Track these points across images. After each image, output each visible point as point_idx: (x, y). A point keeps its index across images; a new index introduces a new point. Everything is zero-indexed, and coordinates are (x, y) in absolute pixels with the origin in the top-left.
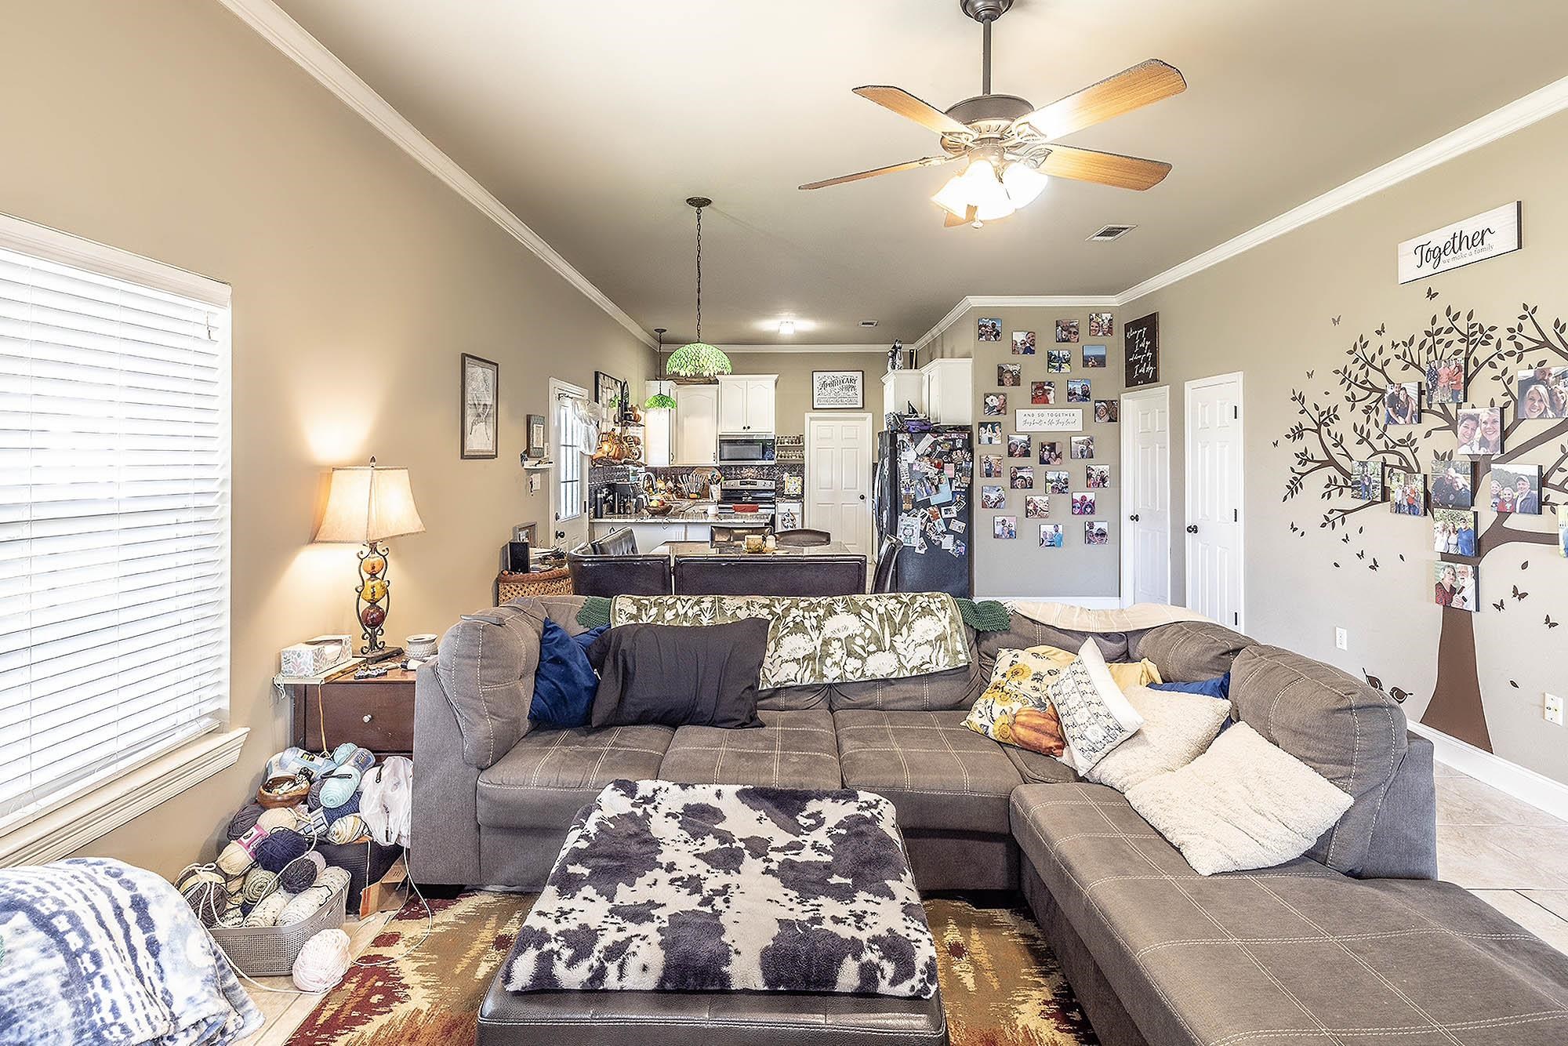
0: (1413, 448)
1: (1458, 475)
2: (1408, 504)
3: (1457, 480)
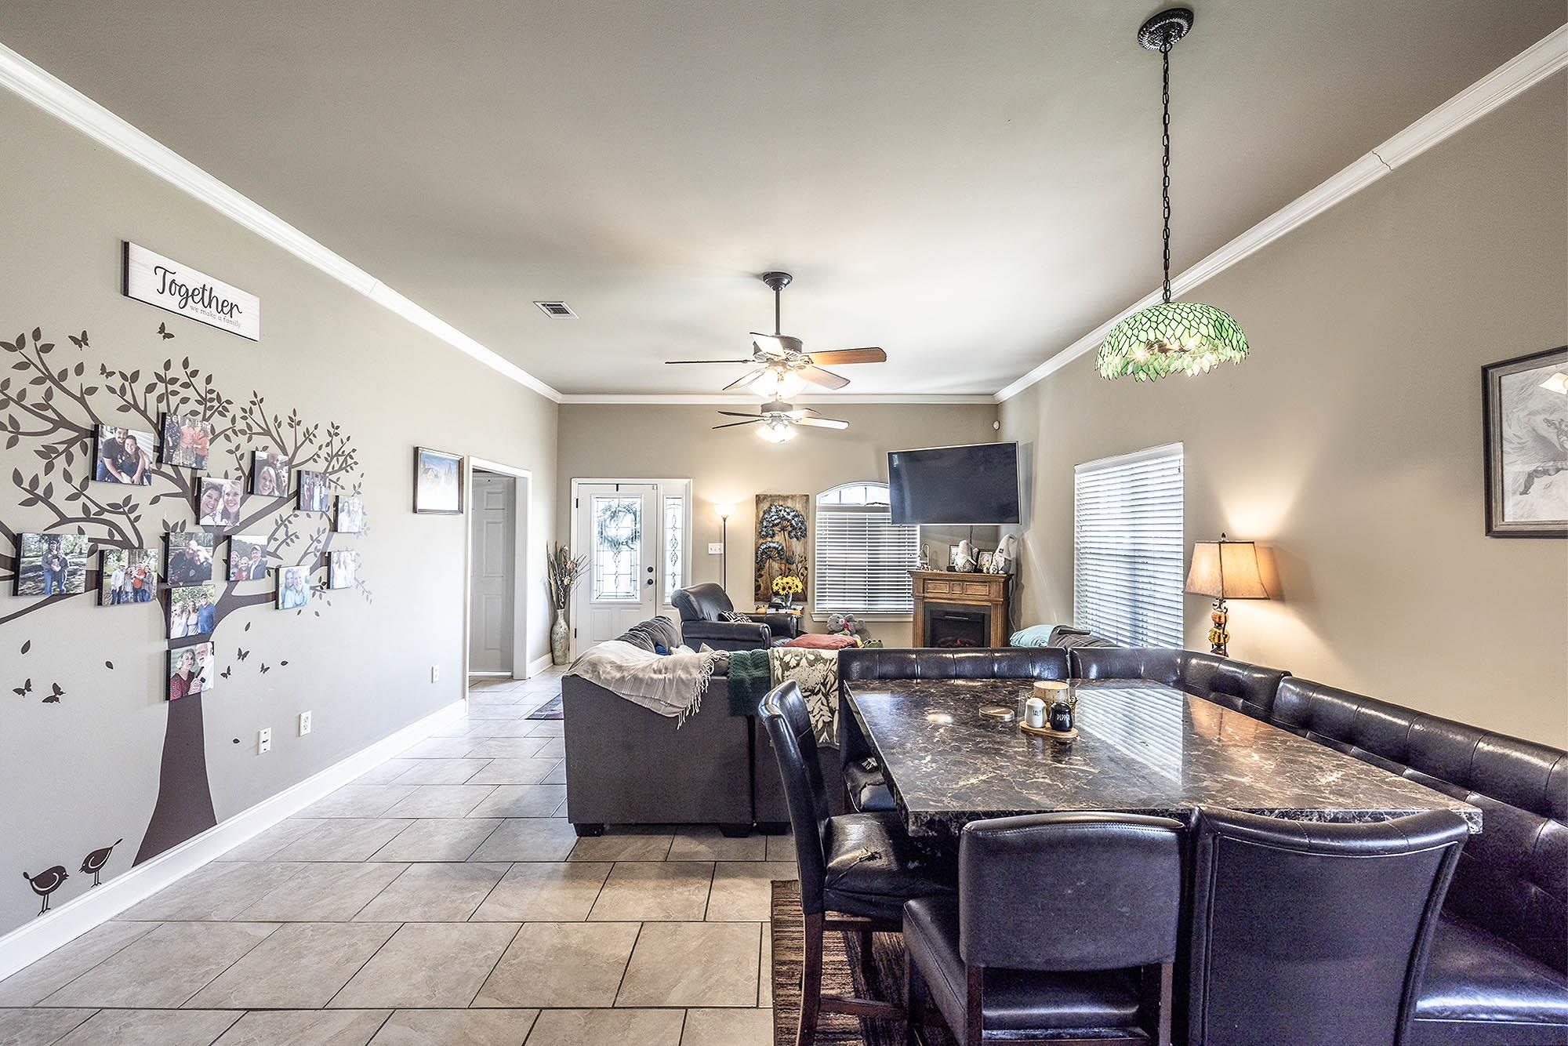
0: (132, 516)
1: (200, 547)
2: (134, 589)
3: (198, 553)
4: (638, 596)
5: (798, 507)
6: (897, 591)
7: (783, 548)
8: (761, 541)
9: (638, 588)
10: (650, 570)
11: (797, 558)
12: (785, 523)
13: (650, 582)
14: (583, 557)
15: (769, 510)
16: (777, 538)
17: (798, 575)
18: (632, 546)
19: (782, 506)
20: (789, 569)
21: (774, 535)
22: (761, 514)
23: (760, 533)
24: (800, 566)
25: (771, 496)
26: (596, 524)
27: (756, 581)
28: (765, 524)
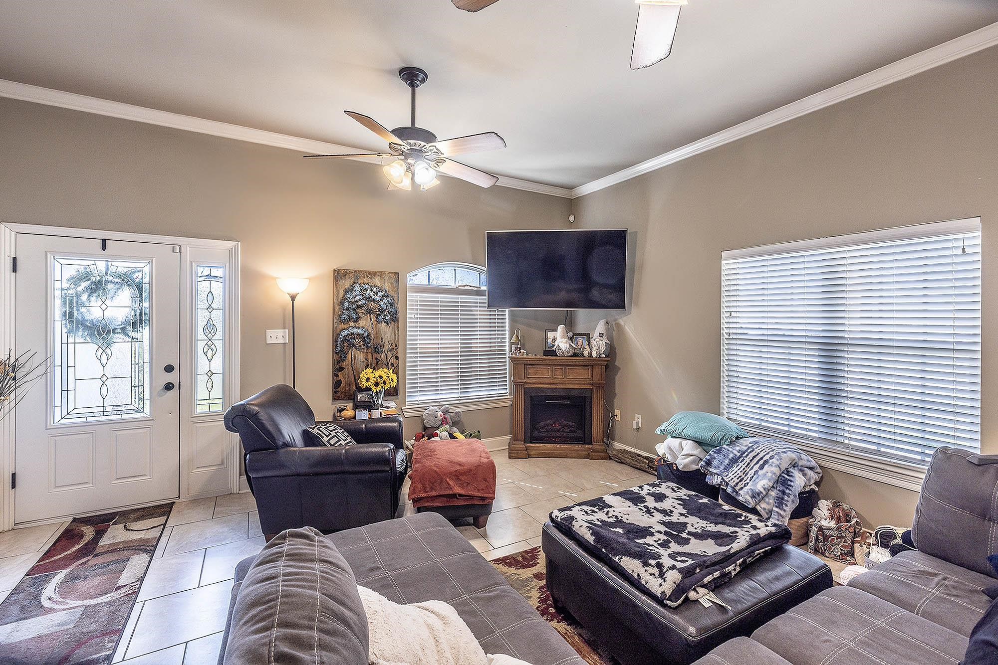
4: (147, 409)
5: (387, 286)
6: (491, 378)
7: (369, 335)
8: (342, 326)
9: (147, 396)
10: (169, 369)
11: (386, 346)
12: (372, 305)
13: (169, 387)
14: (31, 353)
15: (351, 289)
16: (361, 323)
17: (387, 366)
18: (134, 335)
19: (367, 284)
20: (376, 359)
21: (357, 320)
22: (342, 293)
23: (340, 316)
24: (390, 355)
25: (354, 271)
26: (58, 302)
27: (335, 375)
28: (346, 305)
